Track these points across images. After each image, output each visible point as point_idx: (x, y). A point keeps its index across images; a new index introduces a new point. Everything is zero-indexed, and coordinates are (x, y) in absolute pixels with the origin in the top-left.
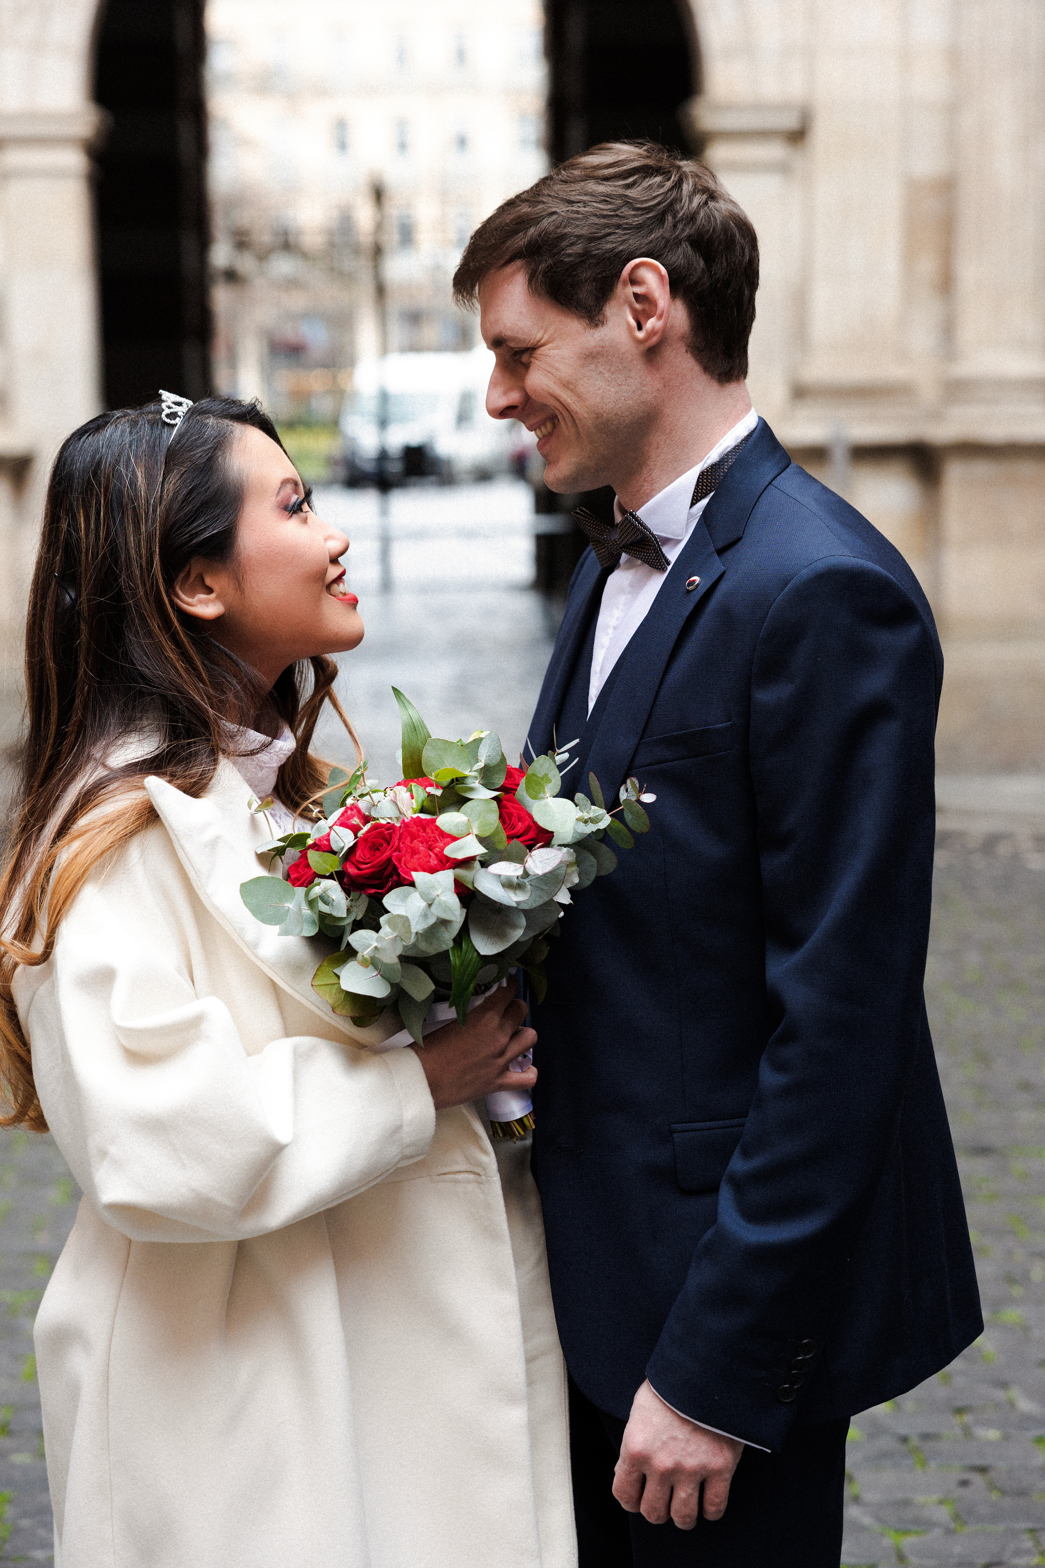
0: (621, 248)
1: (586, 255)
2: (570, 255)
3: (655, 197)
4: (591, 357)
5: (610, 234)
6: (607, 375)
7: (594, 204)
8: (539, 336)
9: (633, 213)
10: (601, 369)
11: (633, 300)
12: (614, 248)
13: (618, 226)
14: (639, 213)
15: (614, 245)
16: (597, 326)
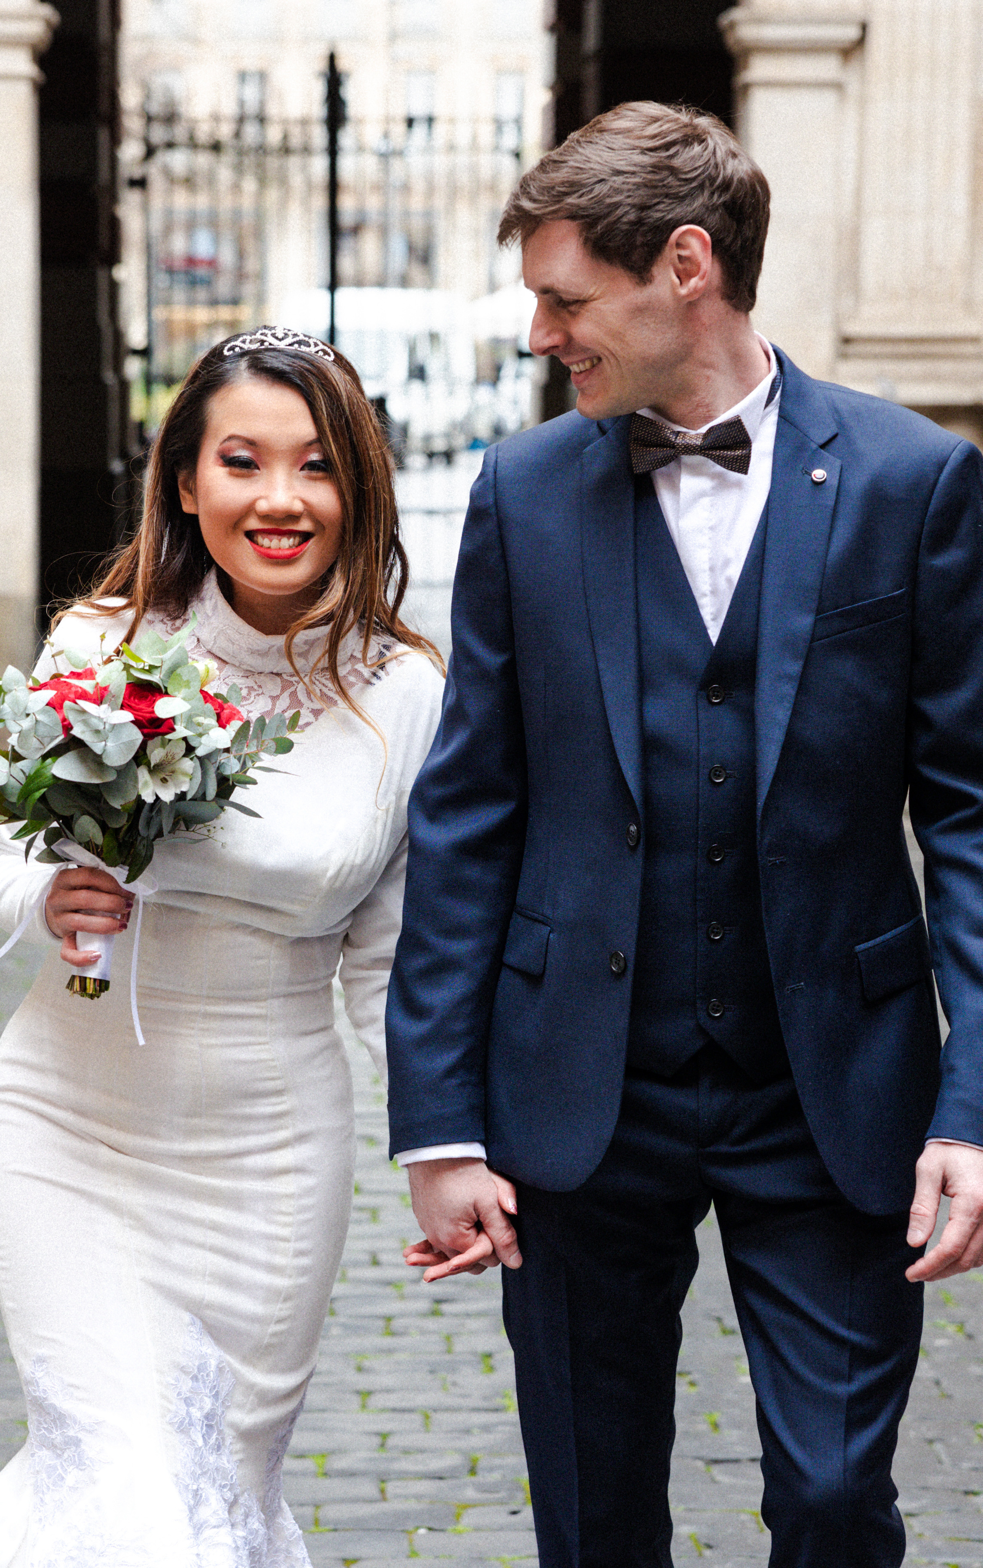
0: (670, 216)
1: (639, 222)
2: (625, 223)
3: (696, 169)
4: (639, 311)
5: (658, 203)
6: (652, 326)
7: (642, 174)
8: (592, 291)
9: (678, 183)
10: (647, 321)
11: (677, 261)
12: (664, 217)
13: (667, 196)
14: (683, 183)
15: (663, 214)
16: (645, 284)
